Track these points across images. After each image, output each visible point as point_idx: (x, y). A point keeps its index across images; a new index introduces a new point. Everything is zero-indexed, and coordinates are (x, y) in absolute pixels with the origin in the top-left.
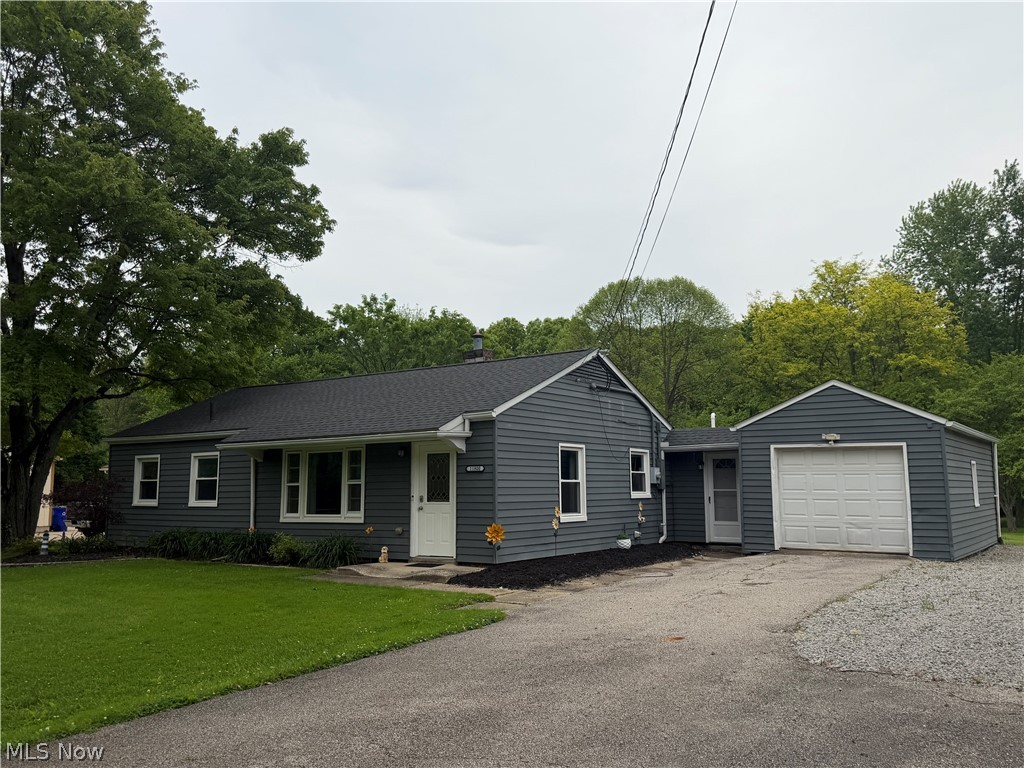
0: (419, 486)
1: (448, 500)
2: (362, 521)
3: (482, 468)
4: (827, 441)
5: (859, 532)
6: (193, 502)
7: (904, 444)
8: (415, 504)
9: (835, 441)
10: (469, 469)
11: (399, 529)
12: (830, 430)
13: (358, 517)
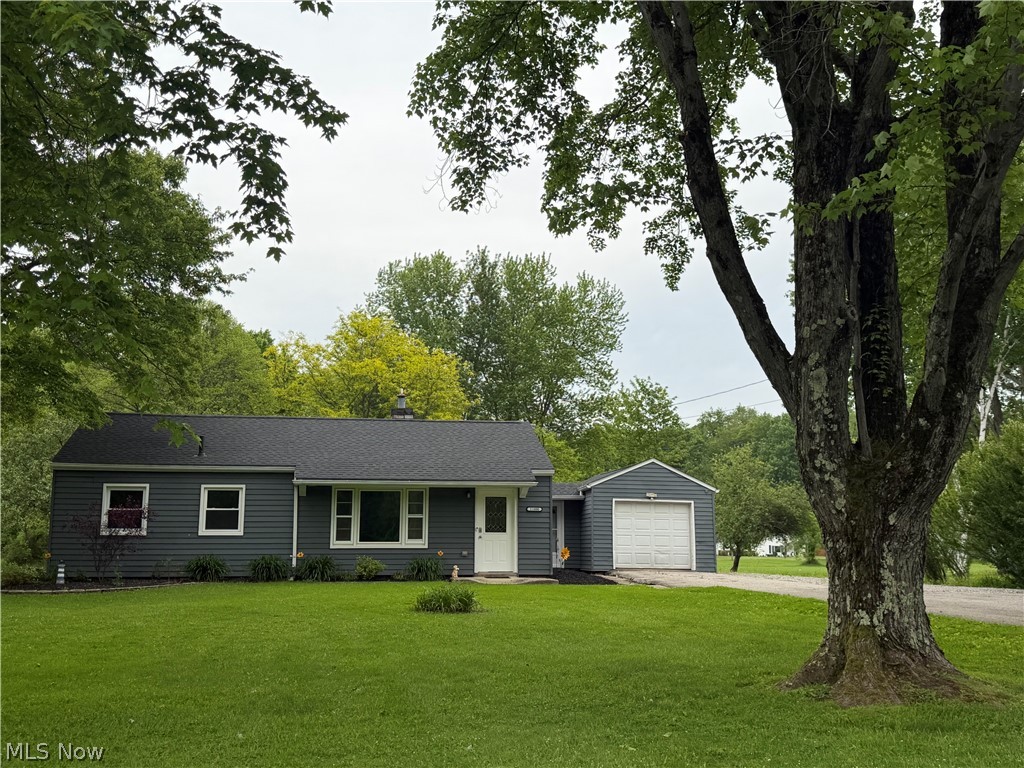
0: (480, 521)
1: (505, 531)
2: (426, 547)
3: (540, 509)
4: (650, 498)
5: (662, 556)
6: (203, 531)
7: (692, 502)
8: (477, 534)
9: (654, 498)
10: (529, 509)
11: (465, 553)
12: (651, 490)
13: (421, 544)
